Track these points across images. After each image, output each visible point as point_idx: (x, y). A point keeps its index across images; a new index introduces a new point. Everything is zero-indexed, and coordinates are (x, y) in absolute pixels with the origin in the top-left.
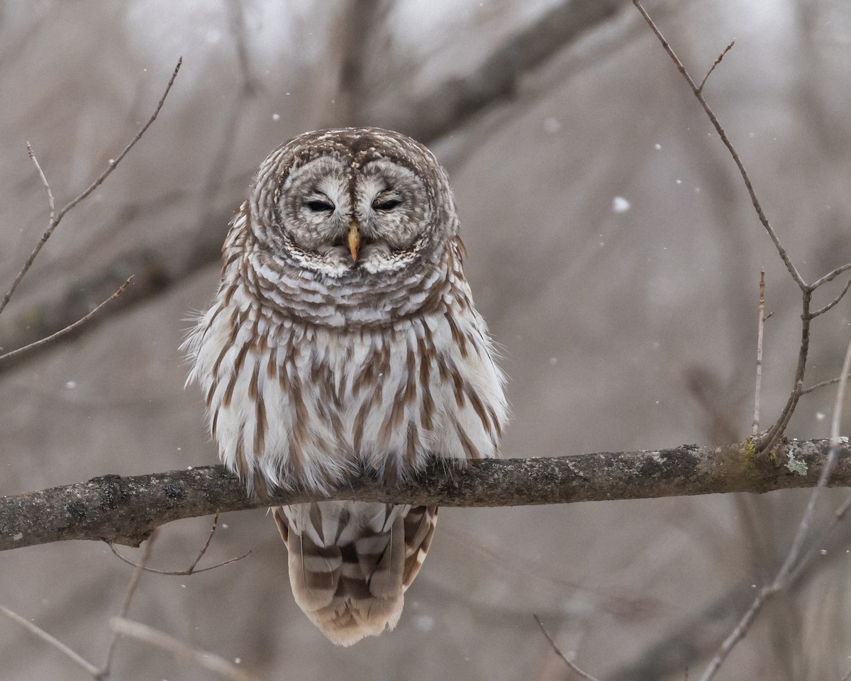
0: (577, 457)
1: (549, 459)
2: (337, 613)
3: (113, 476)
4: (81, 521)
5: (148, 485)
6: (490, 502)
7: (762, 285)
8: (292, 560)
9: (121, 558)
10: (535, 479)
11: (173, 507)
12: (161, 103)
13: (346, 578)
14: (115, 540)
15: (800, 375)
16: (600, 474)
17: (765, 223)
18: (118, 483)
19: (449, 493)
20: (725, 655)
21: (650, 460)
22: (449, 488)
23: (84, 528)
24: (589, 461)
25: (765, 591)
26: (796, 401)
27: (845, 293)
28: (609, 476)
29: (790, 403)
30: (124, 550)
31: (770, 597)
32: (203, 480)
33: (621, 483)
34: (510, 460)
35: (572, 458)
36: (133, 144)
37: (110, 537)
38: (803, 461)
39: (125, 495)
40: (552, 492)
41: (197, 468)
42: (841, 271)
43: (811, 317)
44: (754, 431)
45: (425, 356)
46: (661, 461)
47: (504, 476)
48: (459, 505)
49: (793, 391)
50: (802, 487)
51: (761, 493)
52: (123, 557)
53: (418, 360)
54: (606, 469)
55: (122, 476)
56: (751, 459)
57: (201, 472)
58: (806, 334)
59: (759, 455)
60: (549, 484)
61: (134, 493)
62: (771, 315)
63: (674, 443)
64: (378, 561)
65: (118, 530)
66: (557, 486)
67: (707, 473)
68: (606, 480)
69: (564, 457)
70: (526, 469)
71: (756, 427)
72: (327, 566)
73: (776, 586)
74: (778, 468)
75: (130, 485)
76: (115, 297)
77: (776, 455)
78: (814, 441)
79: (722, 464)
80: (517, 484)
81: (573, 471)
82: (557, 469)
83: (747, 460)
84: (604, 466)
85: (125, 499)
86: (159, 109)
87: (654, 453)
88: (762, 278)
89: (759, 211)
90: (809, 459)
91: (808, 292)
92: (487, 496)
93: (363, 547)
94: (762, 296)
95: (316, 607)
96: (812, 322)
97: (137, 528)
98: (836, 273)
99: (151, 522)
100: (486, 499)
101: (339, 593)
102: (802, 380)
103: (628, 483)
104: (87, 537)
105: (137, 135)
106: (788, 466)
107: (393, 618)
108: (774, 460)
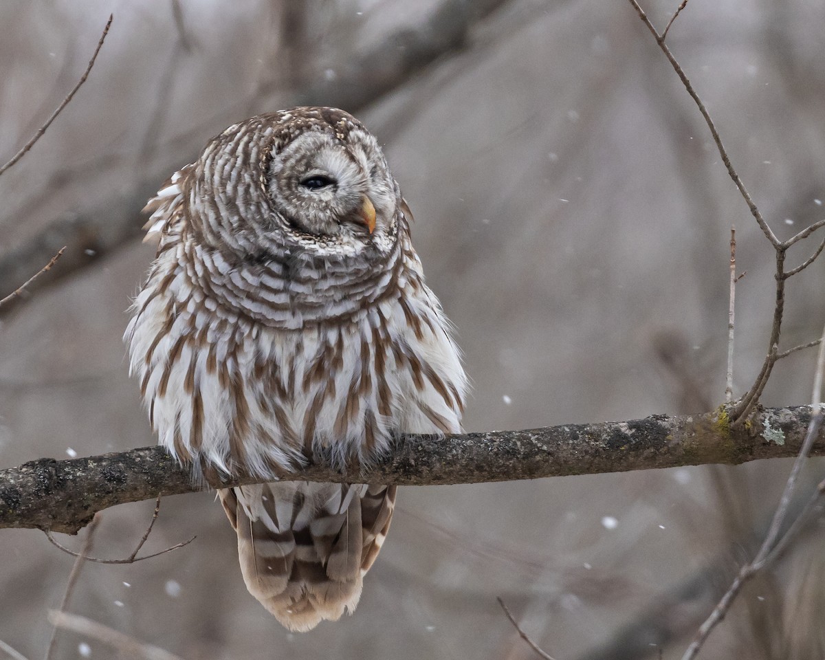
0: (540, 430)
1: (510, 433)
2: (293, 599)
3: (48, 460)
4: (15, 508)
5: (85, 469)
6: (448, 480)
7: (733, 244)
8: (242, 545)
9: (58, 547)
10: (496, 454)
11: (112, 492)
12: (92, 64)
13: (301, 562)
14: (52, 528)
15: (775, 338)
16: (565, 448)
17: (735, 178)
18: (53, 467)
19: (405, 471)
20: (703, 639)
21: (618, 431)
22: (405, 466)
23: (19, 515)
24: (552, 434)
25: (744, 571)
26: (771, 366)
27: (820, 250)
28: (574, 449)
29: (765, 369)
30: (62, 539)
31: (750, 576)
32: (144, 462)
33: (587, 457)
34: (469, 435)
35: (534, 432)
36: (62, 108)
37: (45, 524)
38: (780, 429)
39: (61, 480)
40: (515, 468)
41: (138, 450)
42: (816, 227)
43: (786, 276)
44: (728, 399)
45: (379, 345)
46: (629, 433)
47: (463, 451)
48: (415, 484)
49: (768, 356)
50: (779, 457)
51: (736, 464)
52: (61, 546)
53: (372, 351)
54: (571, 442)
55: (57, 460)
56: (724, 428)
57: (142, 454)
58: (780, 295)
59: (733, 424)
60: (511, 459)
61: (71, 477)
62: (742, 276)
63: (643, 413)
64: (334, 542)
65: (54, 517)
66: (520, 462)
67: (678, 444)
68: (571, 454)
69: (526, 431)
70: (486, 444)
71: (729, 395)
72: (279, 550)
73: (757, 565)
74: (754, 437)
75: (66, 469)
76: (46, 270)
77: (752, 424)
78: (791, 409)
79: (693, 435)
80: (477, 460)
81: (536, 445)
82: (519, 443)
83: (720, 430)
84: (569, 438)
85: (61, 484)
86: (89, 69)
87: (621, 424)
88: (733, 236)
89: (728, 166)
90: (787, 428)
91: (782, 250)
92: (445, 473)
93: (318, 529)
94: (733, 255)
95: (270, 595)
96: (787, 282)
97: (74, 515)
98: (812, 230)
99: (89, 508)
100: (444, 476)
101: (294, 578)
102: (777, 343)
103: (594, 456)
104: (22, 525)
105: (67, 97)
106: (764, 436)
107: (352, 601)
108: (749, 429)
